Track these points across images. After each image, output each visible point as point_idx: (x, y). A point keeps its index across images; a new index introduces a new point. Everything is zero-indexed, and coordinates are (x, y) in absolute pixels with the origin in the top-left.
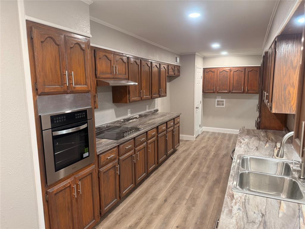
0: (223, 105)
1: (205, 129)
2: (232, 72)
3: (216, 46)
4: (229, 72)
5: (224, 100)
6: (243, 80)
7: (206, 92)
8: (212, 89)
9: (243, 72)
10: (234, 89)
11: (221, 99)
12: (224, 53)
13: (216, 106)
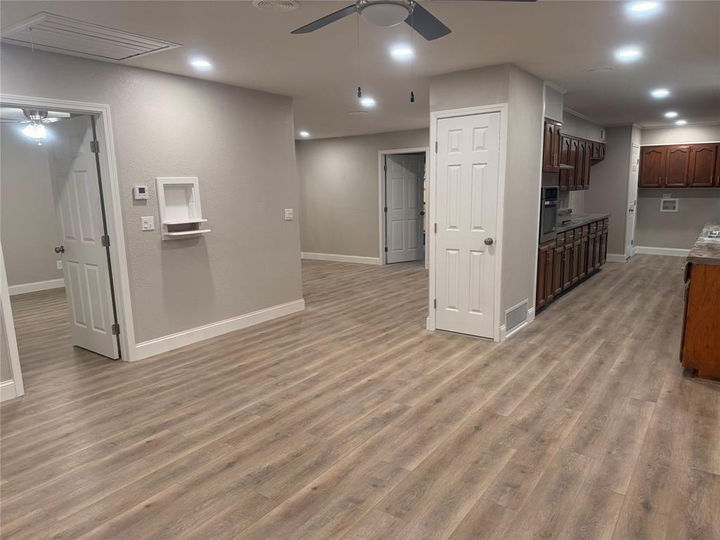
0: (674, 208)
1: (639, 249)
2: (692, 154)
3: (671, 115)
4: (688, 153)
5: (677, 200)
6: (712, 165)
7: (645, 185)
8: (656, 180)
9: (714, 153)
10: (696, 180)
11: (672, 197)
12: (682, 122)
13: (662, 210)
